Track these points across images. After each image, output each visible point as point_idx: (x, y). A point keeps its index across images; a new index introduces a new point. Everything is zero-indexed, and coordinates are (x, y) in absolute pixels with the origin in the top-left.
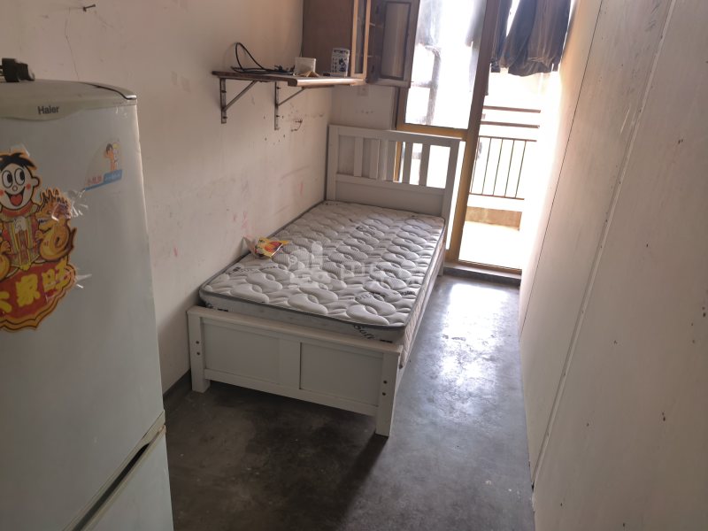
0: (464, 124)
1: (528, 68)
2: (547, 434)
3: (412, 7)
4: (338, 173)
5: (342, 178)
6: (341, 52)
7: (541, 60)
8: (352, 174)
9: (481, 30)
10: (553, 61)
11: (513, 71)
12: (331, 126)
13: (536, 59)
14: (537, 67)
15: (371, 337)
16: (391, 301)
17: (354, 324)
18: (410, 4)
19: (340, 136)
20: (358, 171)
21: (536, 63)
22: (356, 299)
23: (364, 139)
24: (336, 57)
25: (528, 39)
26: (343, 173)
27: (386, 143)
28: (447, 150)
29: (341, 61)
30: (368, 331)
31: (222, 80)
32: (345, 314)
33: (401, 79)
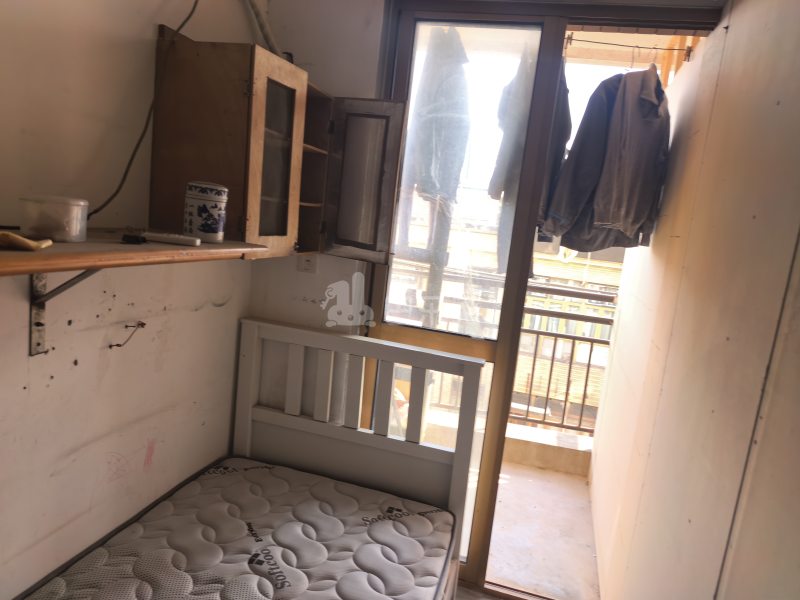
1: (595, 238)
3: (391, 124)
4: (259, 404)
5: (265, 415)
6: (204, 191)
7: (619, 226)
8: (281, 409)
9: (518, 171)
10: (641, 229)
11: (568, 242)
12: (243, 321)
13: (609, 225)
14: (611, 238)
18: (387, 118)
19: (263, 341)
20: (293, 404)
21: (610, 230)
23: (306, 348)
24: (193, 201)
26: (268, 406)
27: (347, 357)
28: (457, 381)
29: (203, 209)
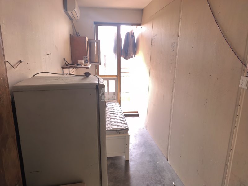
0: (116, 74)
1: (128, 57)
2: (168, 145)
6: (87, 57)
7: (131, 55)
10: (134, 55)
11: (125, 58)
15: (120, 133)
16: (120, 123)
17: (116, 131)
18: (98, 42)
22: (111, 124)
25: (128, 50)
28: (114, 81)
29: (87, 60)
30: (120, 131)
31: (63, 69)
32: (111, 129)
33: (98, 63)
